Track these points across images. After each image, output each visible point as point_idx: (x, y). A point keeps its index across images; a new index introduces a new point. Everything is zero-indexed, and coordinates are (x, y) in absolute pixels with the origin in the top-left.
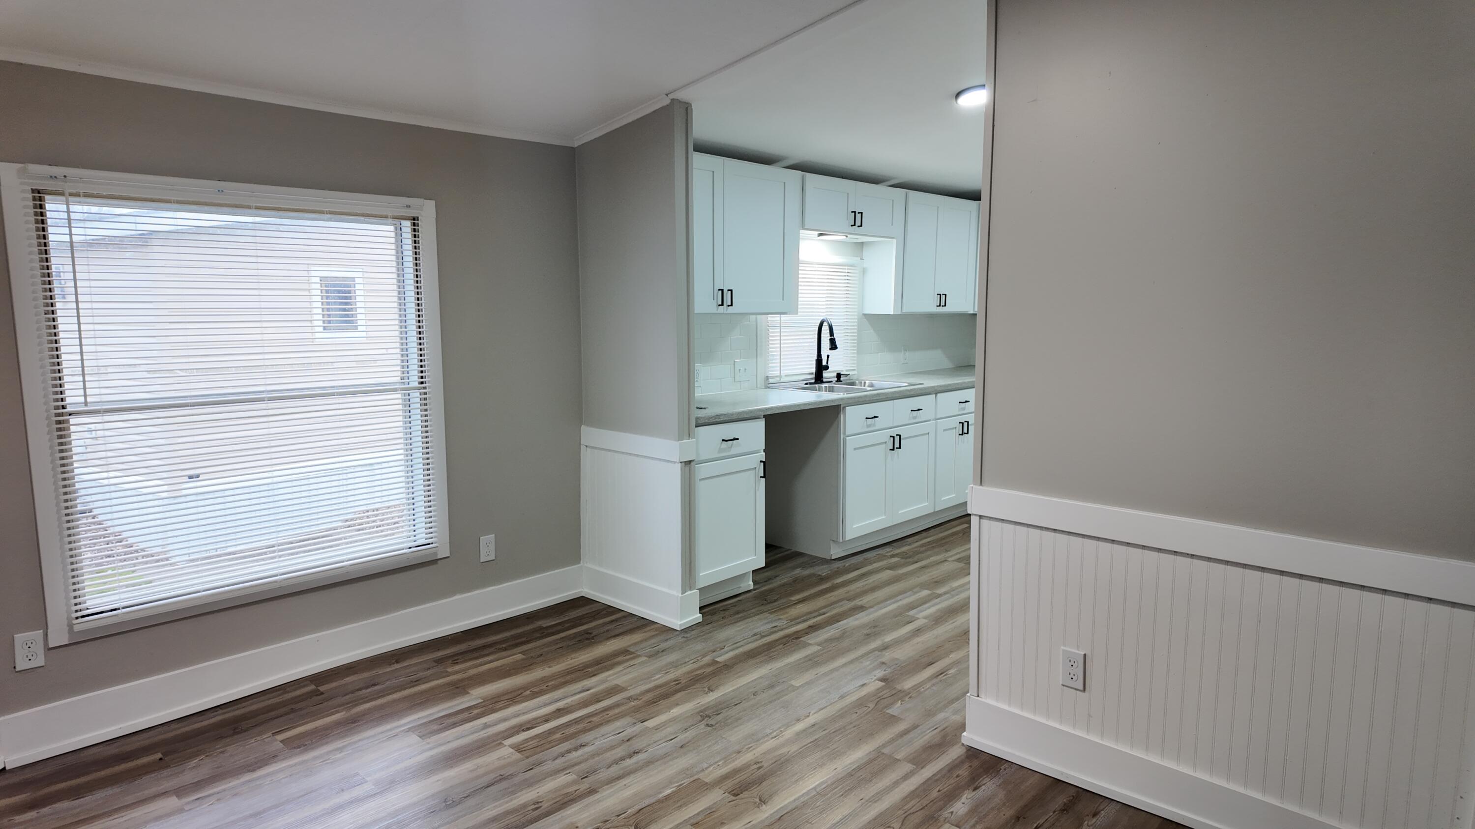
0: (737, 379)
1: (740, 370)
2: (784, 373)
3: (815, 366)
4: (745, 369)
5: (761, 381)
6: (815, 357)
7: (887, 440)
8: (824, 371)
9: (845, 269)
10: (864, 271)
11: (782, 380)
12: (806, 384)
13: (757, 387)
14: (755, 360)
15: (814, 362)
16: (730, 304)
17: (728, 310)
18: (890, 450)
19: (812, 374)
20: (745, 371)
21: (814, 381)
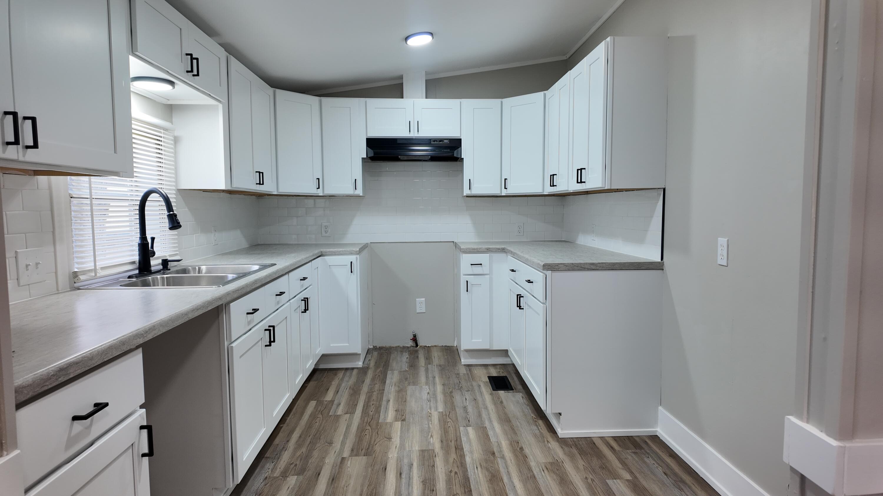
0: (22, 282)
1: (27, 266)
2: (99, 264)
3: (137, 253)
4: (37, 264)
5: (63, 279)
6: (136, 239)
7: (262, 336)
8: (151, 258)
9: (161, 132)
10: (176, 140)
11: (98, 275)
12: (130, 277)
13: (58, 290)
14: (53, 250)
15: (137, 248)
16: (31, 143)
17: (27, 155)
18: (266, 346)
19: (134, 263)
20: (37, 268)
21: (137, 272)
